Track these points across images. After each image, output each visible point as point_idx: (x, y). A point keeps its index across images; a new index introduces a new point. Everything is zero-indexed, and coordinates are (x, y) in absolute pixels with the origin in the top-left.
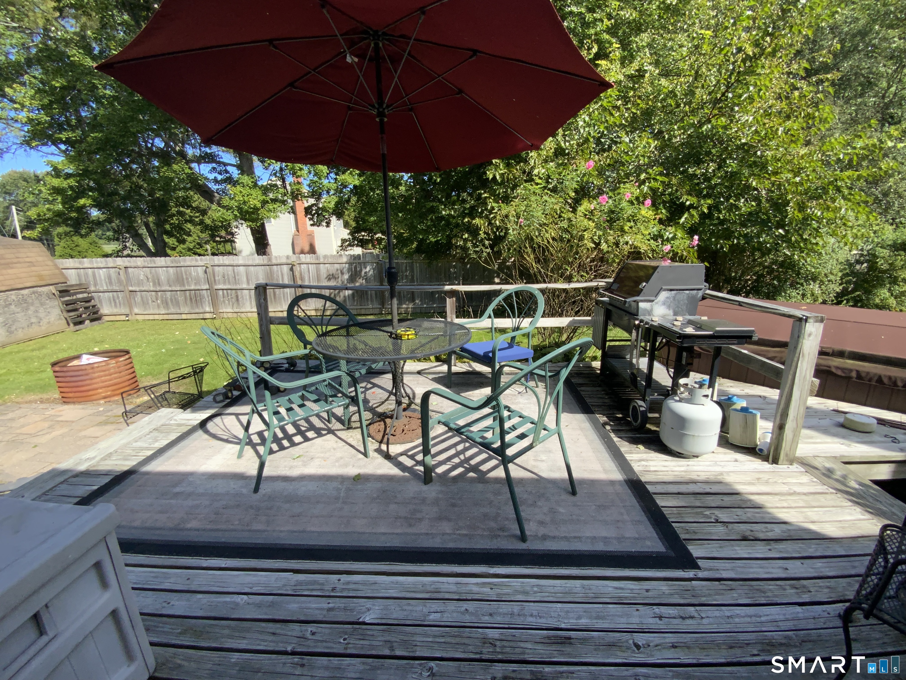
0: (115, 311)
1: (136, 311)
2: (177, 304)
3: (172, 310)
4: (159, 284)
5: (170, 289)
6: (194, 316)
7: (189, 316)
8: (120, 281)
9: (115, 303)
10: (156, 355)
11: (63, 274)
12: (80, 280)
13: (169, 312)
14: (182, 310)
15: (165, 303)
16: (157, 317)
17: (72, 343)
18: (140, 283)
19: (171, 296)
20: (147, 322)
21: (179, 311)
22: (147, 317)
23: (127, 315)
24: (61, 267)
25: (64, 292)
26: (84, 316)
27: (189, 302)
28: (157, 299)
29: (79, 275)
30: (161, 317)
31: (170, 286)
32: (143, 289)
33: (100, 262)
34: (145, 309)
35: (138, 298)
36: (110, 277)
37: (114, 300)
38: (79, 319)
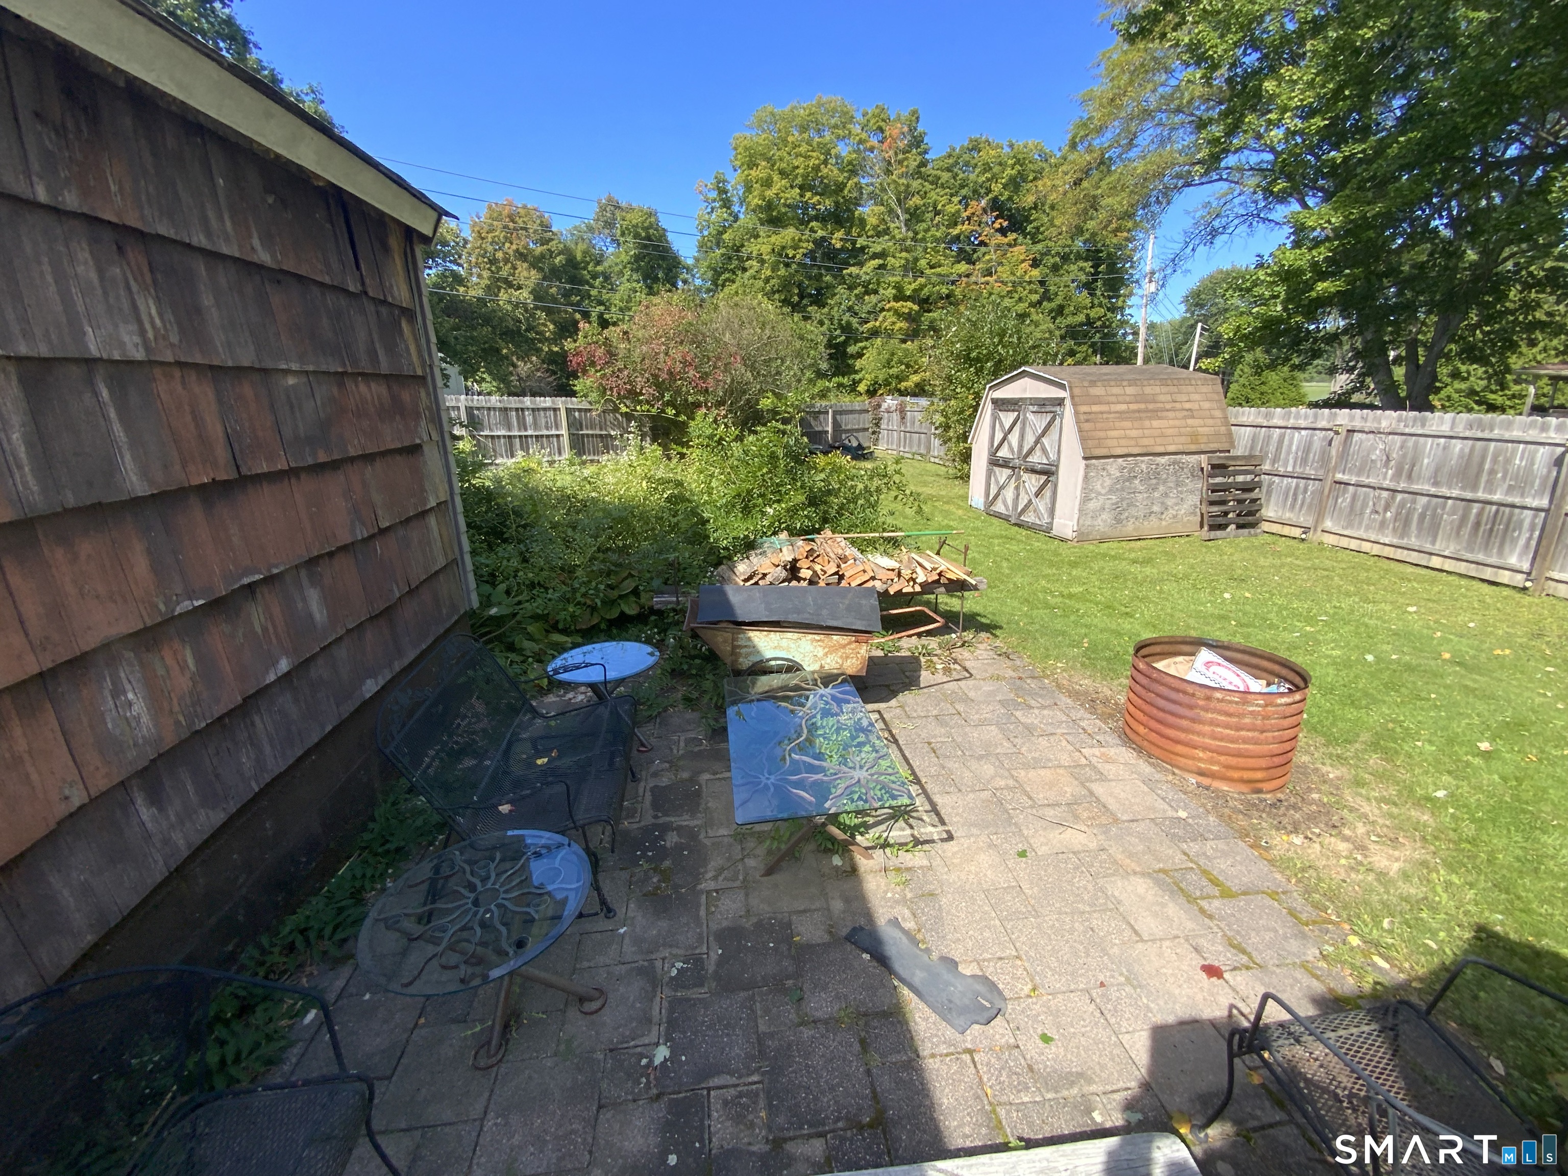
0: (1288, 515)
1: (1328, 524)
2: (1433, 530)
3: (1413, 542)
4: (1410, 477)
5: (1433, 490)
6: (1462, 567)
7: (1449, 565)
8: (1324, 459)
9: (1295, 499)
10: (1347, 664)
11: (1230, 434)
12: (1252, 448)
13: (1404, 542)
14: (1437, 547)
15: (1403, 523)
16: (1366, 547)
17: (1192, 567)
18: (1366, 466)
19: (1426, 507)
20: (1342, 555)
21: (1428, 547)
22: (1344, 542)
23: (1306, 530)
24: (1233, 421)
25: (1219, 468)
26: (1231, 515)
27: (1466, 531)
28: (1387, 508)
29: (1254, 439)
30: (1376, 549)
31: (1436, 484)
32: (1367, 481)
33: (1303, 415)
34: (1350, 525)
35: (1345, 501)
36: (1307, 449)
37: (1295, 494)
38: (1221, 520)
